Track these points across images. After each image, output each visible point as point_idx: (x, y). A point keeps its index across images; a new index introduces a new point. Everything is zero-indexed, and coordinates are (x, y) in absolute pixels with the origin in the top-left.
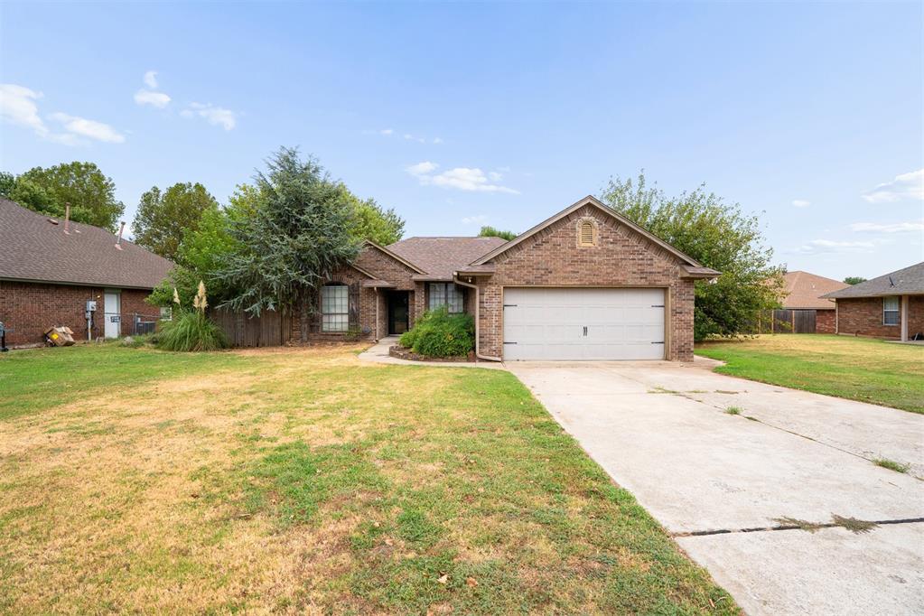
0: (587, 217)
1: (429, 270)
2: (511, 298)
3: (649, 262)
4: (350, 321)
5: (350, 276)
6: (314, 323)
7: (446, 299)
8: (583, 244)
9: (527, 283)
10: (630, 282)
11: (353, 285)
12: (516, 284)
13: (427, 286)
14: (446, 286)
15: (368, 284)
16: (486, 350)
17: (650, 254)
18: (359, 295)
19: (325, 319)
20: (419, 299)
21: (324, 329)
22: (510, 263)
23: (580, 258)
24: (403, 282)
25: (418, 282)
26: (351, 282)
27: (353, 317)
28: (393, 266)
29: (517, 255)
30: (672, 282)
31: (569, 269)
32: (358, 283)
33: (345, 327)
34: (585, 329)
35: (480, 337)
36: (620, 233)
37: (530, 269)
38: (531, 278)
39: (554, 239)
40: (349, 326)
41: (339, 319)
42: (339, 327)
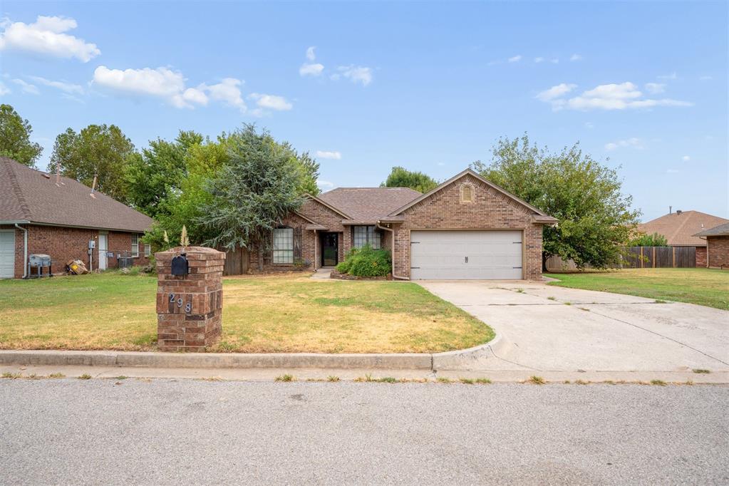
0: (467, 183)
1: (353, 216)
2: (415, 238)
3: (510, 213)
4: (294, 255)
5: (294, 221)
6: (267, 257)
7: (367, 238)
8: (465, 201)
9: (426, 227)
10: (497, 226)
11: (297, 228)
12: (419, 228)
13: (353, 228)
14: (367, 229)
15: (309, 227)
16: (399, 272)
17: (510, 207)
18: (301, 236)
19: (275, 254)
20: (346, 238)
21: (274, 262)
22: (415, 214)
23: (462, 210)
24: (334, 225)
25: (345, 226)
26: (296, 225)
27: (297, 252)
28: (327, 213)
29: (420, 209)
30: (526, 226)
31: (455, 218)
32: (301, 227)
33: (291, 261)
34: (467, 259)
35: (395, 264)
36: (490, 193)
37: (428, 218)
38: (429, 224)
39: (445, 198)
40: (294, 259)
41: (286, 254)
42: (286, 261)
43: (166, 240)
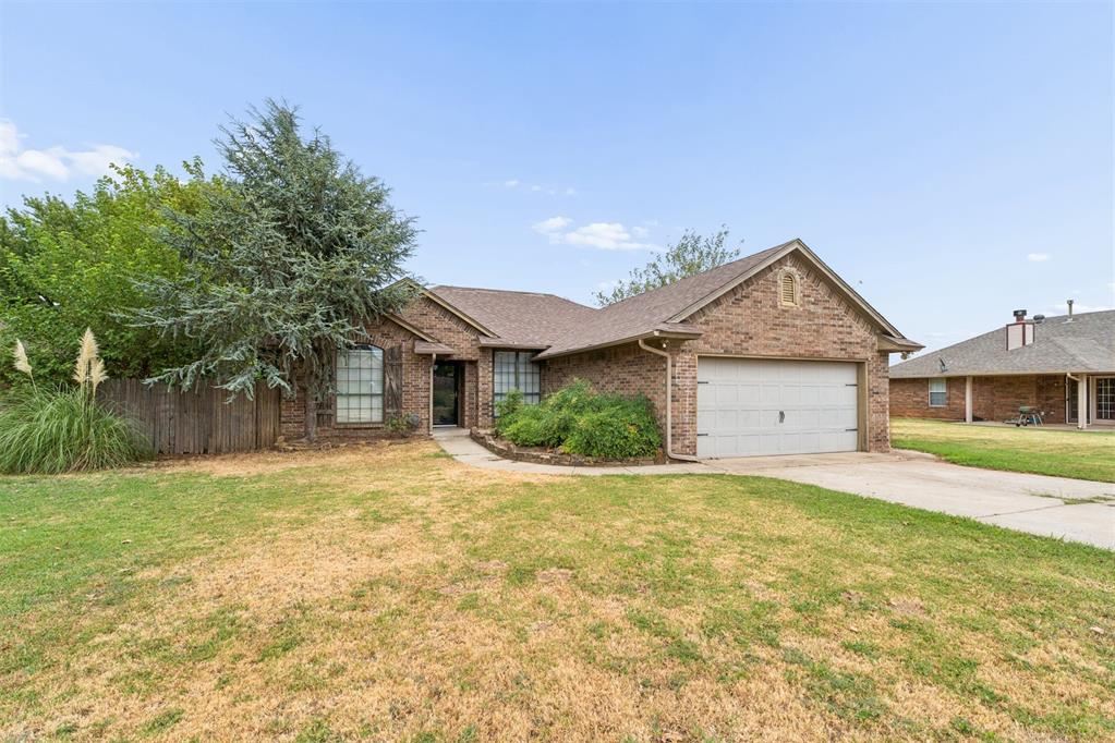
0: (789, 268)
1: (498, 331)
2: (705, 373)
3: (849, 330)
4: (385, 405)
5: (387, 335)
6: (326, 408)
7: (516, 373)
8: (785, 303)
9: (726, 352)
10: (832, 354)
11: (392, 349)
12: (714, 352)
13: (493, 351)
14: (517, 356)
15: (421, 348)
16: (678, 445)
17: (849, 320)
18: (401, 365)
19: (341, 403)
20: (484, 371)
21: (339, 420)
22: (707, 323)
23: (780, 321)
24: (459, 345)
25: (484, 349)
26: (389, 344)
27: (391, 399)
28: (447, 323)
29: (717, 313)
30: (869, 355)
31: (772, 335)
32: (400, 347)
33: (377, 416)
34: (782, 414)
35: (673, 428)
36: (822, 290)
37: (729, 332)
38: (730, 344)
39: (755, 293)
40: (384, 413)
41: (365, 402)
42: (366, 416)
43: (23, 364)
